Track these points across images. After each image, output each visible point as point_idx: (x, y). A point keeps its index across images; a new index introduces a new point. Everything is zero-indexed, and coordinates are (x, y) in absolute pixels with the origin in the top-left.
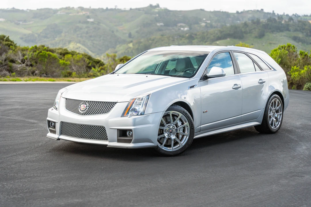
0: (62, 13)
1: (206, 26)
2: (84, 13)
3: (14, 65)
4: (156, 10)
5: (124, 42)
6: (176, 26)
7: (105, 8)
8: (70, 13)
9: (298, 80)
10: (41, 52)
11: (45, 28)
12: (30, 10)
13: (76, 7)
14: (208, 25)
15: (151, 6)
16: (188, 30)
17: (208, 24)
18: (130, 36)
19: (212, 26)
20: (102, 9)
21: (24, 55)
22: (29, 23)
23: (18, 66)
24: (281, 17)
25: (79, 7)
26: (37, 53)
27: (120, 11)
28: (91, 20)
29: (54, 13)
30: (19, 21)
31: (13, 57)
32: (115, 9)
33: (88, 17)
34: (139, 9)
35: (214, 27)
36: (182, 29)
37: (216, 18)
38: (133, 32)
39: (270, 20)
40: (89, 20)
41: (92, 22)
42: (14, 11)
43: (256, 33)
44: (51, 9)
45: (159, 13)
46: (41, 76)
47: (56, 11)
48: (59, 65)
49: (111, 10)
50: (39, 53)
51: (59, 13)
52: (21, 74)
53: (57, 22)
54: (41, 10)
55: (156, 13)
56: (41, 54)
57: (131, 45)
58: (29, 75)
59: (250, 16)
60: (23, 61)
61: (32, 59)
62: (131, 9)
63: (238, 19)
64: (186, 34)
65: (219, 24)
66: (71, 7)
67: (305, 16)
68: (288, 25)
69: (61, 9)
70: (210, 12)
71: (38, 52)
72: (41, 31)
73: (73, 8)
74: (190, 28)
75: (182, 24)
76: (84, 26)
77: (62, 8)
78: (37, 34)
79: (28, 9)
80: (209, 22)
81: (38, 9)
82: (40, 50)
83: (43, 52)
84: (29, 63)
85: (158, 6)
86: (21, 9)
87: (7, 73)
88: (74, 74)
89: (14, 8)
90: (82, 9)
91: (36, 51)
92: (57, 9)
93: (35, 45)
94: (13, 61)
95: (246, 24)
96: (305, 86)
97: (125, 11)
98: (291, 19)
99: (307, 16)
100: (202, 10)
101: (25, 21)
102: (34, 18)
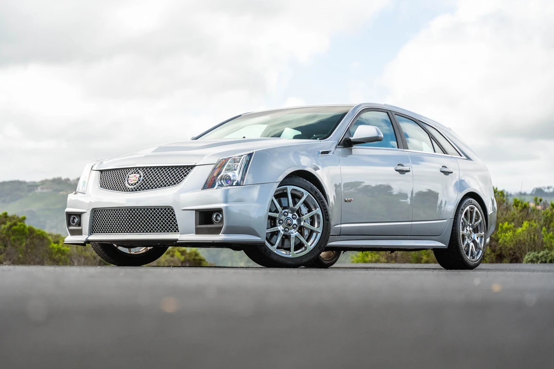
0: (45, 191)
8: (61, 191)
9: (512, 246)
10: (15, 224)
26: (7, 226)
29: (30, 191)
44: (24, 183)
47: (33, 186)
50: (11, 226)
51: (39, 190)
54: (3, 183)
56: (15, 227)
66: (64, 178)
67: (521, 194)
69: (43, 183)
71: (8, 224)
73: (68, 180)
77: (46, 181)
82: (13, 221)
83: (19, 223)
91: (5, 223)
92: (34, 182)
93: (4, 211)
96: (526, 257)
99: (525, 194)
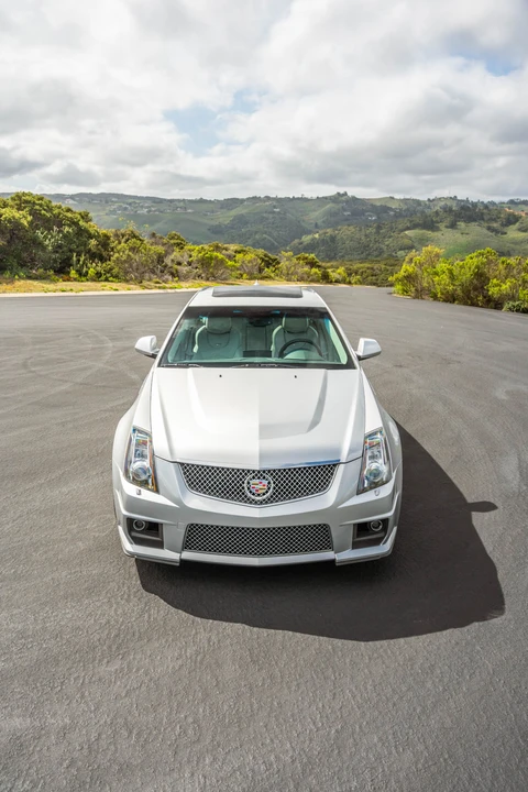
0: (249, 203)
2: (270, 203)
3: (179, 267)
4: (343, 198)
5: (309, 232)
6: (364, 215)
7: (291, 197)
11: (231, 219)
12: (218, 200)
13: (262, 196)
15: (338, 194)
17: (398, 212)
18: (316, 226)
20: (289, 198)
21: (191, 256)
22: (216, 214)
23: (184, 269)
24: (475, 205)
25: (265, 197)
27: (306, 200)
28: (278, 210)
29: (241, 203)
30: (207, 212)
31: (180, 259)
32: (302, 198)
33: (275, 207)
34: (326, 198)
36: (369, 218)
37: (406, 206)
38: (320, 222)
39: (463, 208)
40: (275, 210)
41: (278, 212)
42: (202, 201)
43: (447, 222)
44: (238, 199)
45: (347, 202)
46: (208, 279)
47: (242, 201)
48: (227, 268)
49: (298, 199)
51: (245, 203)
52: (185, 278)
53: (244, 211)
54: (228, 199)
55: (343, 202)
57: (317, 236)
58: (194, 278)
59: (443, 203)
60: (189, 264)
61: (198, 261)
62: (318, 198)
63: (429, 207)
66: (258, 196)
67: (501, 203)
68: (482, 214)
69: (248, 199)
70: (400, 200)
72: (228, 222)
73: (260, 197)
74: (379, 218)
75: (370, 213)
76: (271, 216)
79: (215, 200)
80: (398, 210)
81: (225, 199)
84: (195, 266)
85: (346, 194)
86: (208, 199)
87: (170, 278)
88: (245, 276)
90: (268, 198)
94: (179, 264)
95: (437, 213)
97: (312, 200)
98: (486, 206)
100: (391, 198)
101: (213, 212)
102: (222, 208)
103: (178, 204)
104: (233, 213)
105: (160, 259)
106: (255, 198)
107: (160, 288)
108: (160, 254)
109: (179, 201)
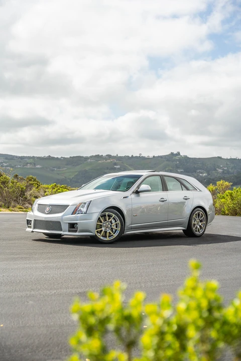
0: (92, 160)
1: (223, 172)
2: (111, 160)
4: (177, 158)
6: (196, 172)
7: (130, 156)
11: (77, 173)
12: (64, 158)
13: (104, 155)
14: (225, 172)
15: (172, 154)
16: (206, 176)
17: (225, 170)
19: (228, 172)
20: (128, 156)
22: (62, 169)
25: (107, 155)
26: (55, 190)
27: (144, 158)
28: (118, 167)
30: (54, 168)
32: (139, 157)
33: (115, 164)
34: (161, 157)
35: (231, 173)
36: (201, 175)
37: (232, 165)
40: (115, 167)
41: (118, 168)
42: (50, 158)
45: (180, 160)
49: (136, 157)
51: (89, 160)
53: (87, 168)
54: (74, 157)
55: (177, 160)
62: (154, 157)
64: (205, 179)
65: (235, 171)
66: (100, 155)
70: (227, 159)
72: (73, 176)
73: (102, 156)
74: (209, 174)
75: (200, 171)
77: (92, 156)
78: (69, 179)
79: (62, 157)
80: (226, 168)
81: (70, 157)
85: (178, 154)
86: (56, 157)
89: (50, 156)
90: (109, 156)
92: (87, 157)
97: (148, 158)
100: (219, 157)
101: (59, 168)
102: (67, 165)
103: (28, 161)
104: (78, 168)
105: (22, 193)
106: (98, 156)
107: (23, 211)
108: (22, 188)
109: (29, 158)
